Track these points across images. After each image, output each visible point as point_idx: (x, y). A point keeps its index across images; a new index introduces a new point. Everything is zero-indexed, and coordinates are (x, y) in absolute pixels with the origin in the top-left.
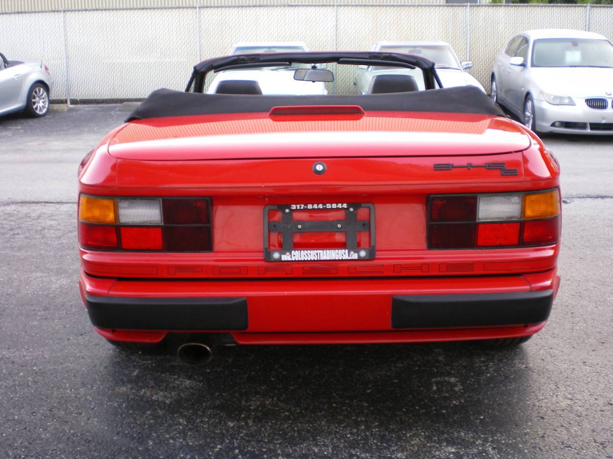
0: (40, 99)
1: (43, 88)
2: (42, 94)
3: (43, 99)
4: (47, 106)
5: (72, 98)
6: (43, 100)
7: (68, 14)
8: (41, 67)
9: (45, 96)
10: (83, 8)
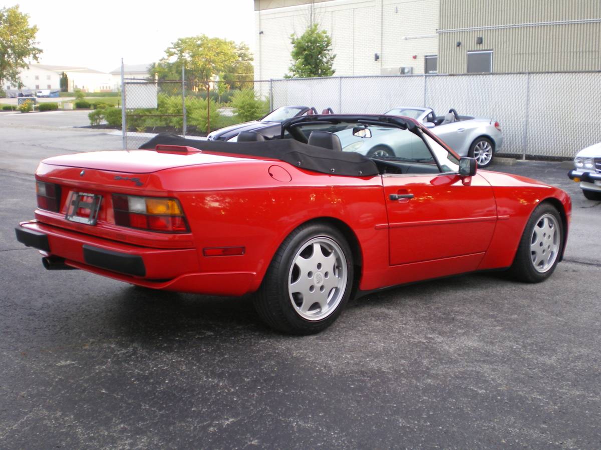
0: (484, 152)
1: (487, 142)
2: (487, 147)
3: (487, 151)
4: (490, 158)
5: (528, 154)
6: (487, 153)
7: (532, 76)
8: (490, 124)
9: (490, 149)
10: (556, 70)
